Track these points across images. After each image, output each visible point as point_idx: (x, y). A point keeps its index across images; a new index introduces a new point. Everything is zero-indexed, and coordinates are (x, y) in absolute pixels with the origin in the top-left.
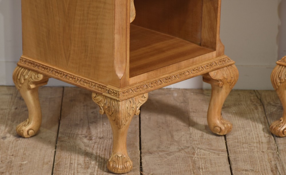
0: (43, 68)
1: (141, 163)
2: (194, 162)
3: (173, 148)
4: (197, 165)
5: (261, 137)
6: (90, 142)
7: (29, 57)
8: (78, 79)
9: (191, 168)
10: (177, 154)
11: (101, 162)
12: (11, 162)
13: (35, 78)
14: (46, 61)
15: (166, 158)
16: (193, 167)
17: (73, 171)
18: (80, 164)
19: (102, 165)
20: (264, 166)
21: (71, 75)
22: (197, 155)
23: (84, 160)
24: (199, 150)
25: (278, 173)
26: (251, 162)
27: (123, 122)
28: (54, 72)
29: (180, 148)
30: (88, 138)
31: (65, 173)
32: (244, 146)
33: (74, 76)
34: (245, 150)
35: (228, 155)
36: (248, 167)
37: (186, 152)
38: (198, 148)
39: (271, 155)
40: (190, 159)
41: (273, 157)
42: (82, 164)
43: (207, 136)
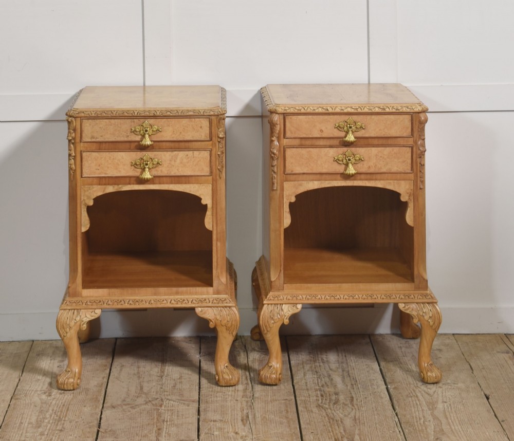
1: (101, 419)
2: (159, 415)
3: (140, 401)
4: (162, 418)
6: (49, 398)
9: (155, 421)
10: (143, 407)
11: (56, 420)
15: (129, 411)
16: (158, 420)
17: (21, 431)
18: (31, 423)
19: (56, 423)
20: (234, 415)
22: (165, 406)
23: (37, 419)
24: (168, 401)
25: (248, 422)
26: (221, 411)
29: (147, 400)
30: (47, 394)
31: (12, 434)
32: (218, 395)
34: (218, 399)
35: (199, 405)
36: (217, 417)
37: (153, 405)
38: (167, 399)
39: (244, 403)
40: (155, 412)
41: (247, 406)
42: (34, 423)
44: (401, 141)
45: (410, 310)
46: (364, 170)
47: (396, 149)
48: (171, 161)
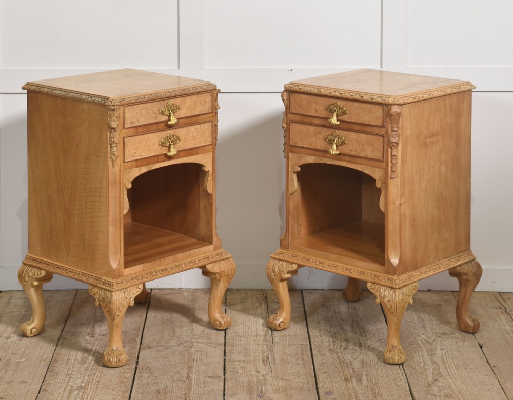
0: (46, 264)
1: (138, 357)
2: (190, 355)
3: (173, 343)
4: (193, 358)
5: (259, 331)
6: (92, 339)
7: (34, 255)
8: (76, 273)
9: (186, 360)
10: (175, 348)
11: (98, 358)
12: (9, 360)
13: (38, 275)
14: (49, 257)
15: (163, 352)
16: (189, 359)
17: (68, 366)
18: (77, 360)
19: (99, 361)
20: (256, 357)
21: (71, 269)
22: (195, 348)
23: (82, 356)
25: (268, 363)
26: (245, 353)
27: (117, 312)
28: (55, 268)
29: (179, 342)
30: (91, 335)
31: (61, 368)
32: (241, 339)
33: (73, 270)
34: (242, 343)
35: (225, 347)
36: (241, 358)
37: (184, 346)
38: (197, 342)
39: (265, 347)
40: (186, 353)
41: (267, 349)
42: (79, 360)
43: (207, 330)
44: (376, 130)
45: (375, 290)
46: (347, 152)
47: (371, 137)
48: (186, 136)
